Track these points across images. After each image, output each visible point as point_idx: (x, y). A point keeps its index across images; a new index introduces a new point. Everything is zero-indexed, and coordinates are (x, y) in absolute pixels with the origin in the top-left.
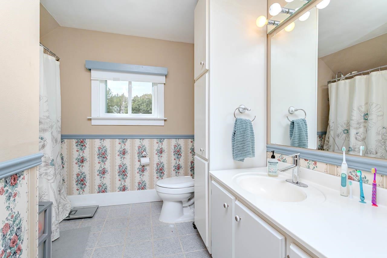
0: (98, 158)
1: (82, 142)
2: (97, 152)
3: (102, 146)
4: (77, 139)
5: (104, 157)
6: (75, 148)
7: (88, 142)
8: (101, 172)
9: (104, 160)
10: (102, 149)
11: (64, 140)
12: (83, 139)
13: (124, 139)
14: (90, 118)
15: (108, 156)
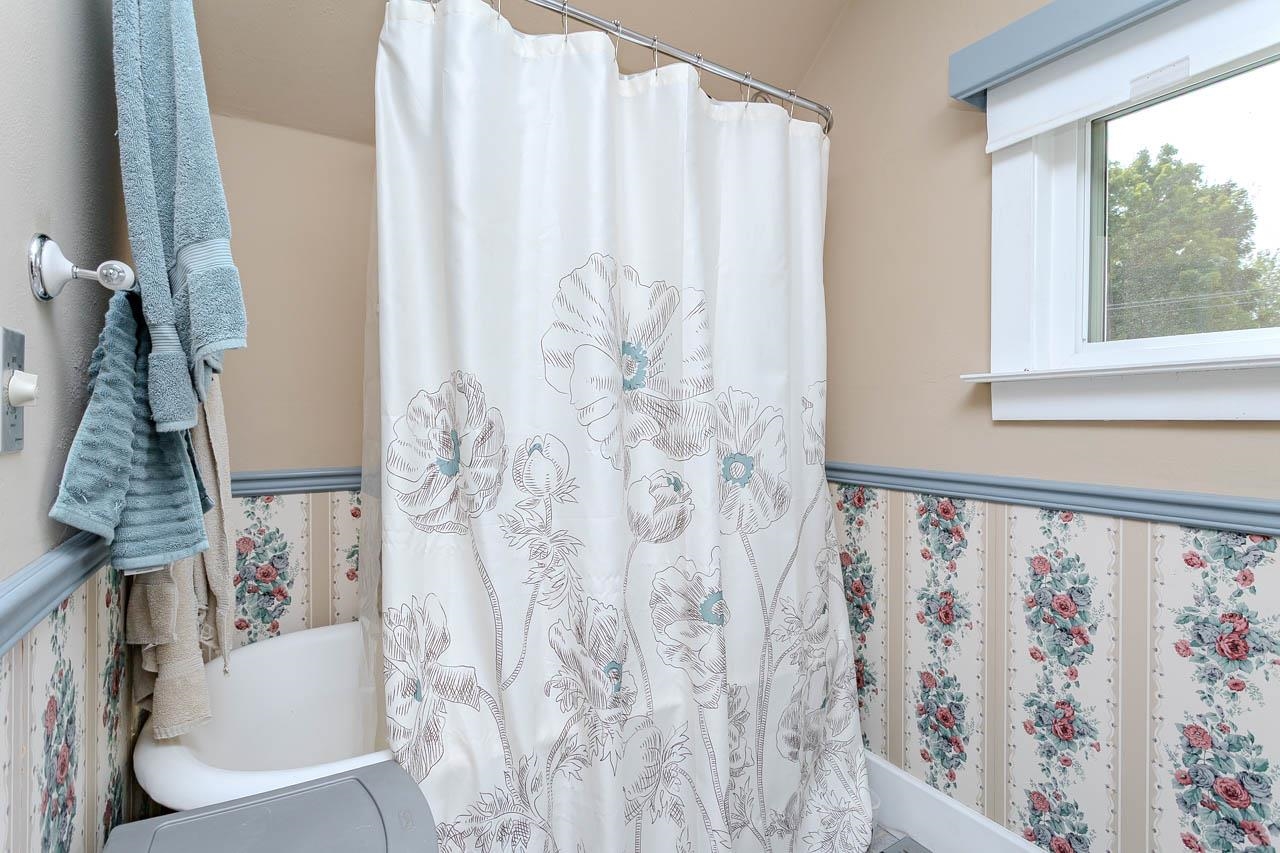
0: (1033, 623)
1: (946, 511)
2: (1023, 586)
3: (1059, 555)
4: (924, 494)
5: (1070, 626)
6: (916, 540)
7: (974, 515)
8: (1046, 716)
9: (1070, 650)
10: (1057, 576)
11: (875, 491)
12: (951, 498)
13: (1241, 534)
14: (981, 377)
15: (1093, 628)
